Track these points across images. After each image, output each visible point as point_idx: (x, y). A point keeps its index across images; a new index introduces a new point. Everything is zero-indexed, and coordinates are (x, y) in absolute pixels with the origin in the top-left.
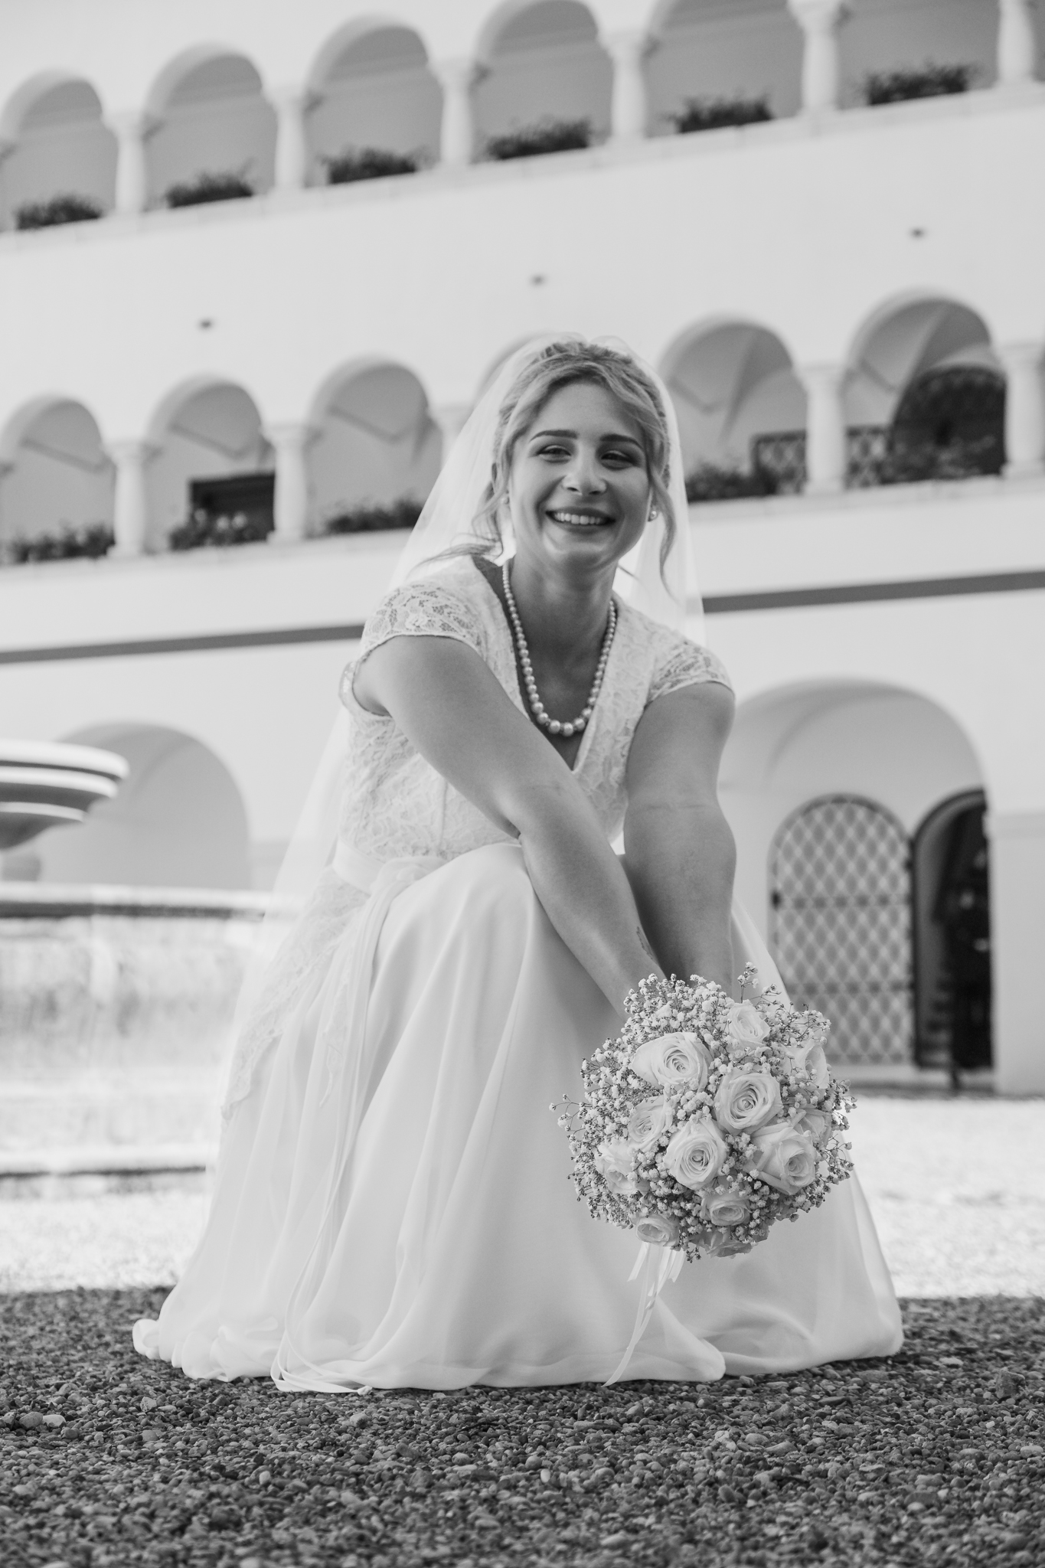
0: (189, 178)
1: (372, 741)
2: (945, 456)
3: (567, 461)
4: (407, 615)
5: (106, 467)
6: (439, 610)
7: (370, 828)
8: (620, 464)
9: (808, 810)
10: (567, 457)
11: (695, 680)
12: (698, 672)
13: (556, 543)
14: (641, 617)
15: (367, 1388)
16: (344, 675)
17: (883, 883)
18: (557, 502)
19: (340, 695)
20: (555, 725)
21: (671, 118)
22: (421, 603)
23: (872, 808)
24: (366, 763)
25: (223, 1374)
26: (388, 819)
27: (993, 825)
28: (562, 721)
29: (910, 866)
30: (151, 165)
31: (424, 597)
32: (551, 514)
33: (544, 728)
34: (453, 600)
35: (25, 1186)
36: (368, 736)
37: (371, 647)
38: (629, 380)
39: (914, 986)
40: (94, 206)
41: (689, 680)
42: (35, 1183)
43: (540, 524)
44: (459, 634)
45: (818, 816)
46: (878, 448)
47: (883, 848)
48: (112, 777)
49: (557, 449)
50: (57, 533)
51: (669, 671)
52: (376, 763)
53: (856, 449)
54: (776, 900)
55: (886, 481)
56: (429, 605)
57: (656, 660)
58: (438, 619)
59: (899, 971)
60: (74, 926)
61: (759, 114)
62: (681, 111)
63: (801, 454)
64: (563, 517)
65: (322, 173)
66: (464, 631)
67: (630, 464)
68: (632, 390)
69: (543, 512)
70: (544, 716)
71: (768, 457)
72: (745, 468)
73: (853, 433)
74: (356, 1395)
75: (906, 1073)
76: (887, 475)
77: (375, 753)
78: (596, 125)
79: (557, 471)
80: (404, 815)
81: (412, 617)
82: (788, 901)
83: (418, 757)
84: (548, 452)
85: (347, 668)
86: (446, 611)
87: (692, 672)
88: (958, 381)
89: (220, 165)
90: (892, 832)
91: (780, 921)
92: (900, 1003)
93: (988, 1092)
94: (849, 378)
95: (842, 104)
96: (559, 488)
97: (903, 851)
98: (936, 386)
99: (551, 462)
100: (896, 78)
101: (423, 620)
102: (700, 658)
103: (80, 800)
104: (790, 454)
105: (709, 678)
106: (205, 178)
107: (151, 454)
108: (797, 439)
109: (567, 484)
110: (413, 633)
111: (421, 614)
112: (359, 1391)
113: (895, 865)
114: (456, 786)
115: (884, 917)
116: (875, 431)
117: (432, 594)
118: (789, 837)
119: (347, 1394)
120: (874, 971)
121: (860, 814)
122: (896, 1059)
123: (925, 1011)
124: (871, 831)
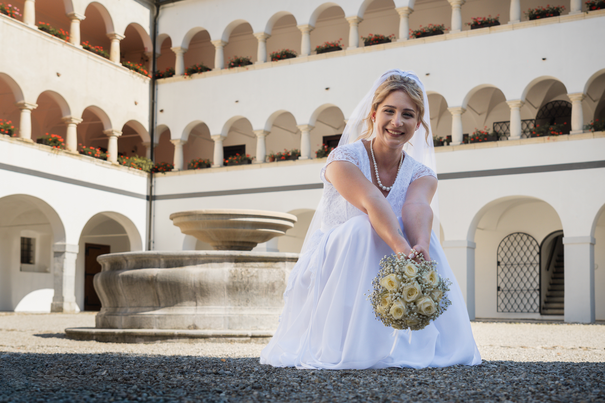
0: (322, 44)
1: (329, 190)
2: (552, 128)
3: (393, 115)
4: (337, 155)
5: (298, 132)
6: (346, 154)
7: (328, 217)
8: (408, 117)
9: (509, 236)
10: (393, 113)
11: (425, 175)
12: (426, 173)
13: (387, 139)
14: (411, 159)
15: (321, 368)
16: (322, 171)
17: (531, 259)
18: (389, 127)
19: (321, 177)
20: (384, 188)
21: (469, 24)
22: (342, 152)
23: (528, 236)
24: (327, 197)
25: (283, 366)
26: (333, 214)
27: (565, 241)
28: (386, 187)
29: (540, 253)
30: (311, 40)
31: (343, 151)
32: (387, 130)
33: (381, 189)
34: (352, 152)
35: (265, 340)
36: (328, 189)
37: (327, 164)
38: (414, 91)
39: (540, 290)
40: (295, 54)
41: (423, 175)
42: (268, 339)
43: (383, 132)
44: (351, 161)
45: (512, 238)
46: (532, 126)
47: (531, 248)
48: (293, 221)
49: (390, 111)
50: (283, 152)
51: (417, 173)
52: (330, 197)
53: (525, 126)
54: (499, 263)
55: (533, 136)
56: (343, 153)
57: (414, 170)
58: (345, 156)
59: (536, 285)
60: (280, 264)
61: (496, 23)
62: (472, 22)
63: (508, 128)
64: (391, 132)
65: (363, 42)
66: (353, 160)
67: (411, 117)
68: (415, 95)
69: (384, 129)
70: (381, 185)
71: (498, 129)
72: (491, 132)
73: (524, 121)
74: (317, 370)
75: (537, 316)
76: (533, 134)
77: (330, 193)
78: (446, 27)
79: (390, 118)
80: (337, 213)
81: (338, 156)
82: (502, 263)
83: (341, 196)
84: (387, 111)
85: (322, 169)
86: (348, 154)
87: (424, 173)
88: (557, 105)
89: (332, 40)
90: (534, 243)
91: (500, 270)
92: (535, 295)
93: (562, 322)
94: (523, 103)
95: (521, 20)
96: (390, 123)
97: (537, 249)
98: (550, 107)
99: (388, 114)
100: (538, 11)
101: (341, 156)
102: (427, 169)
103: (284, 228)
104: (505, 128)
105: (429, 174)
106: (327, 44)
107: (311, 128)
108: (507, 123)
109: (392, 123)
110: (338, 160)
111: (341, 155)
112: (318, 369)
113: (535, 253)
114: (350, 202)
115: (532, 269)
116: (531, 120)
117: (345, 150)
118: (503, 244)
119: (315, 370)
120: (528, 285)
121: (525, 238)
122: (535, 312)
123: (544, 298)
124: (528, 243)
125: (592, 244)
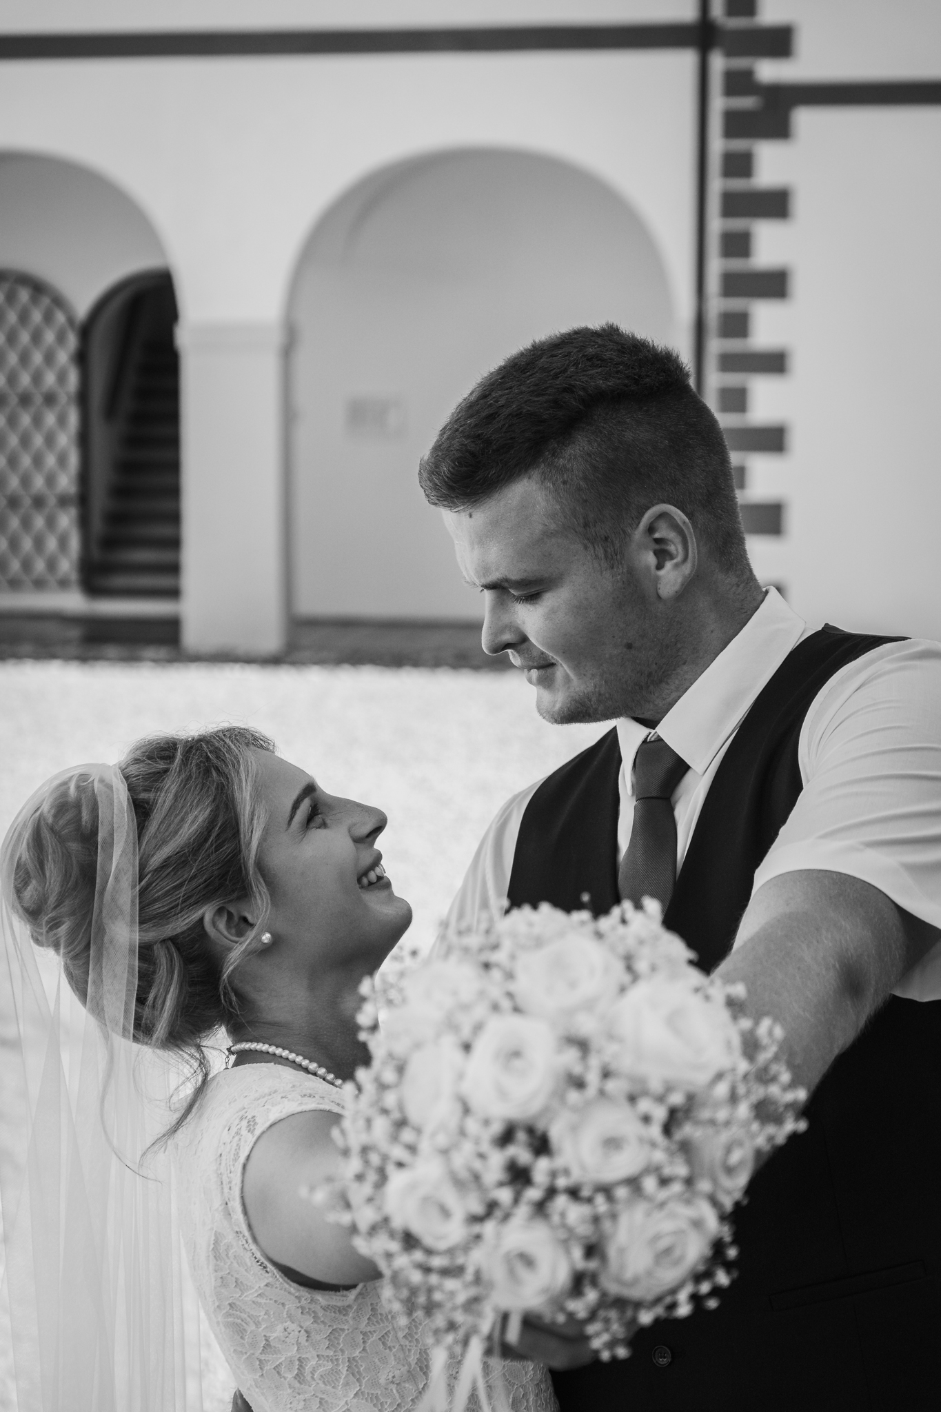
29: (81, 358)
39: (84, 500)
59: (66, 482)
75: (75, 601)
90: (60, 318)
92: (67, 520)
97: (72, 341)
113: (63, 358)
115: (51, 419)
120: (39, 482)
121: (24, 295)
122: (63, 584)
123: (97, 525)
124: (37, 316)
125: (288, 350)
